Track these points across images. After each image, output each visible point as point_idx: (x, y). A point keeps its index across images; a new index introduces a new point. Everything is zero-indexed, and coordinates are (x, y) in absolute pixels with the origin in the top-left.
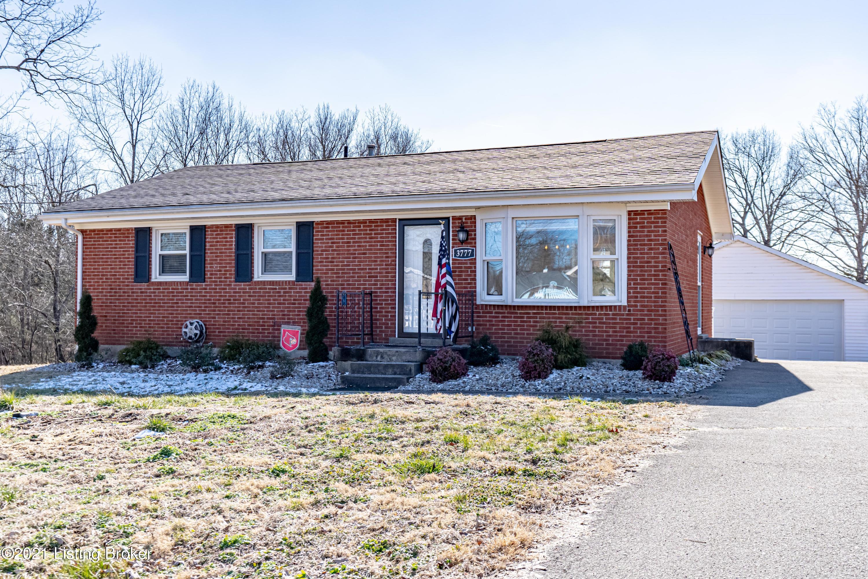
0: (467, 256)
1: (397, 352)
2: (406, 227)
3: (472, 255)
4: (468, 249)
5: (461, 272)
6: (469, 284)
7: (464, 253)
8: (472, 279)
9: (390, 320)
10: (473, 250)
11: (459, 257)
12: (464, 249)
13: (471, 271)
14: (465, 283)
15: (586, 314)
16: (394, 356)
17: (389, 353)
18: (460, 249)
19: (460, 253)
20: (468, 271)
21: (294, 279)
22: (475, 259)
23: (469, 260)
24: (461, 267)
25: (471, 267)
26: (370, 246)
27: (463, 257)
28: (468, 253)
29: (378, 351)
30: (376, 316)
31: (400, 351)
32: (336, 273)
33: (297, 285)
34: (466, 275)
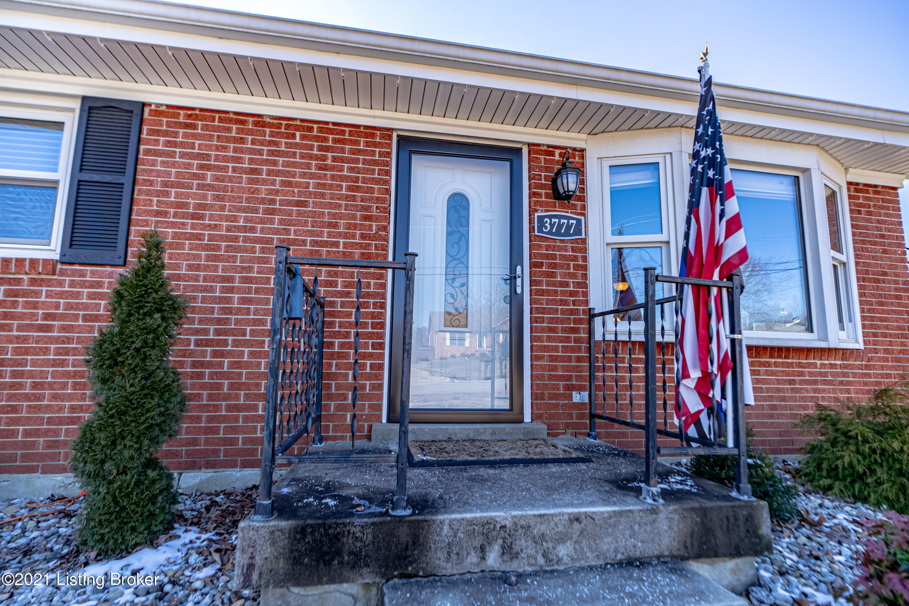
0: (567, 233)
1: (577, 519)
2: (414, 157)
3: (578, 231)
4: (569, 218)
5: (554, 266)
6: (572, 294)
7: (560, 226)
8: (578, 285)
9: (369, 377)
10: (579, 221)
11: (551, 232)
12: (560, 217)
13: (576, 267)
14: (563, 293)
15: (800, 365)
16: (562, 539)
17: (539, 529)
18: (550, 217)
19: (552, 225)
20: (568, 267)
21: (57, 257)
22: (584, 241)
23: (572, 241)
24: (554, 257)
25: (575, 259)
26: (318, 185)
27: (558, 233)
28: (569, 227)
29: (489, 522)
30: (330, 365)
31: (590, 517)
32: (207, 248)
33: (62, 273)
34: (563, 275)
